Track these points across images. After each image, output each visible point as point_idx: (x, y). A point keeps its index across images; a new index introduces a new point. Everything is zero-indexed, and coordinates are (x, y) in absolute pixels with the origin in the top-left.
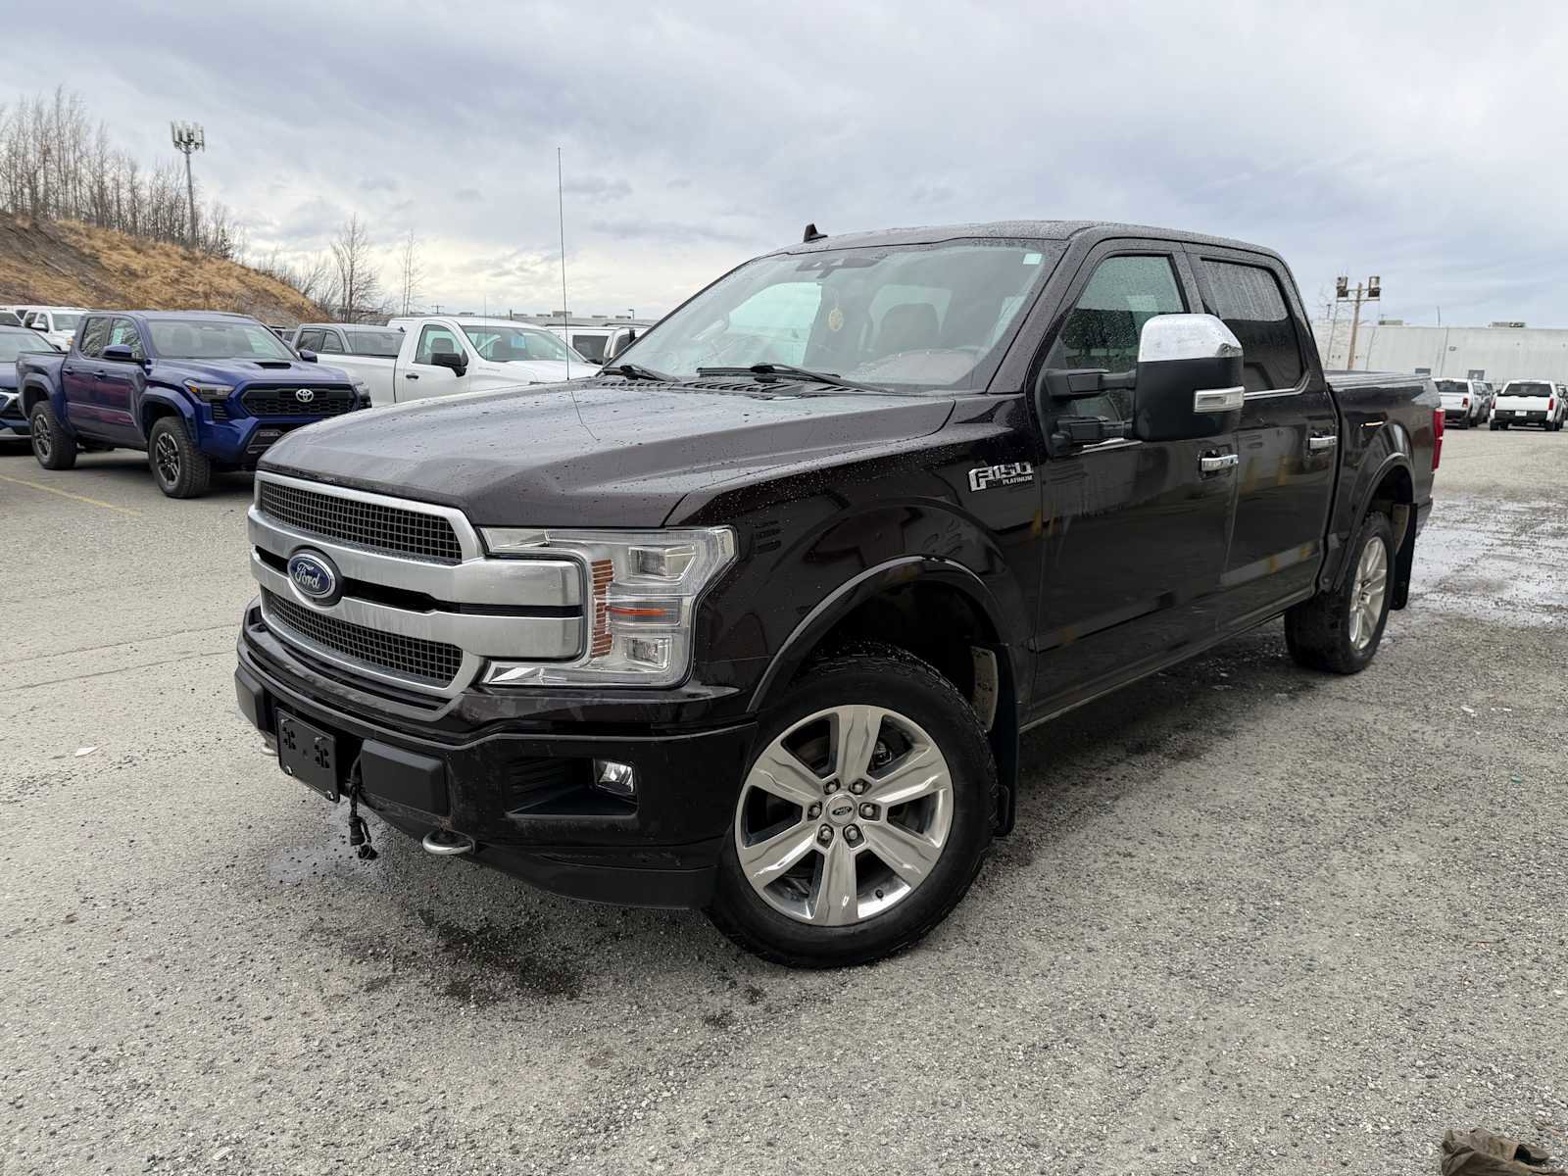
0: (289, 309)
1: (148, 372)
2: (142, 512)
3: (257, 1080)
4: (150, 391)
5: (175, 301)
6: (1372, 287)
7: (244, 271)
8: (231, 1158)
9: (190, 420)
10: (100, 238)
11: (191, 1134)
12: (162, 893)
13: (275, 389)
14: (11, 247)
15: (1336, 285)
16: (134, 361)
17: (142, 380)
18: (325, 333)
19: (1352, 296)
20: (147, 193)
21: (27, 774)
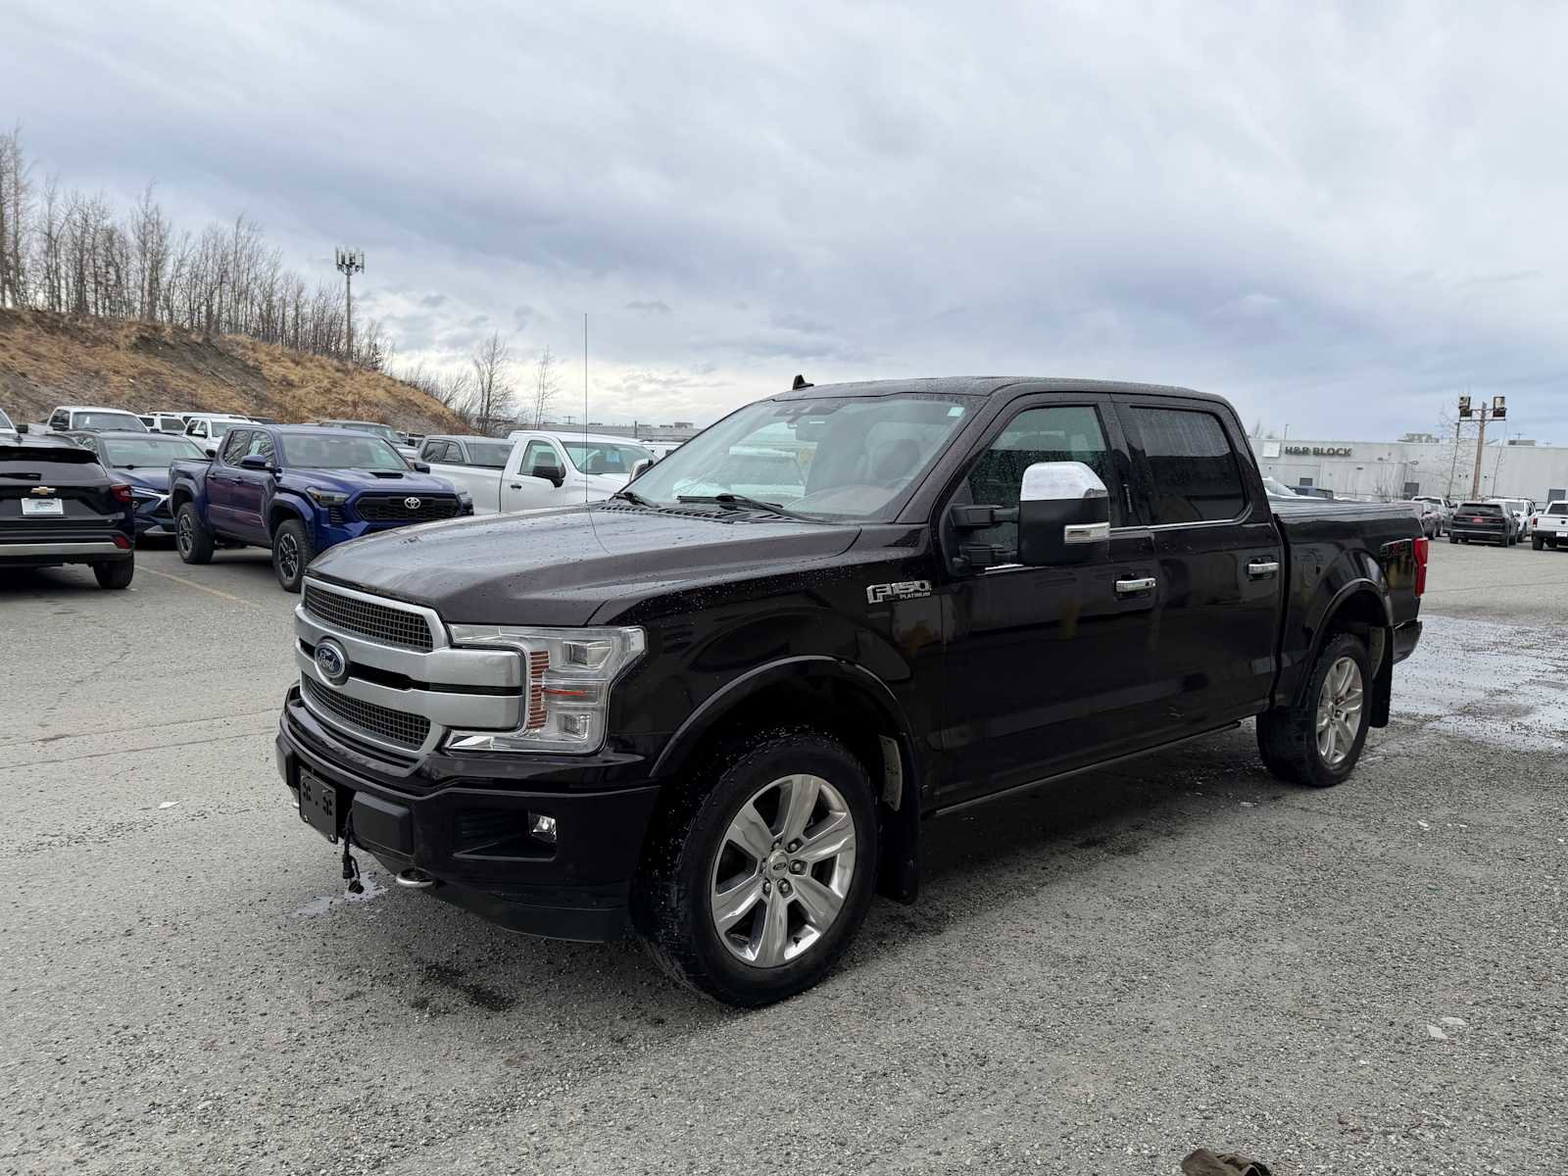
0: (430, 418)
1: (279, 479)
2: (261, 604)
3: (243, 1057)
4: (278, 496)
5: (326, 409)
6: (1497, 407)
7: (390, 382)
8: (210, 1108)
9: (309, 522)
10: (263, 351)
11: (185, 1091)
12: (204, 918)
13: (386, 496)
14: (184, 360)
15: (1458, 405)
16: (267, 469)
17: (272, 486)
18: (448, 444)
19: (1476, 416)
20: (310, 310)
21: (118, 821)
